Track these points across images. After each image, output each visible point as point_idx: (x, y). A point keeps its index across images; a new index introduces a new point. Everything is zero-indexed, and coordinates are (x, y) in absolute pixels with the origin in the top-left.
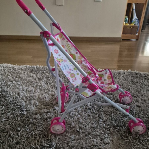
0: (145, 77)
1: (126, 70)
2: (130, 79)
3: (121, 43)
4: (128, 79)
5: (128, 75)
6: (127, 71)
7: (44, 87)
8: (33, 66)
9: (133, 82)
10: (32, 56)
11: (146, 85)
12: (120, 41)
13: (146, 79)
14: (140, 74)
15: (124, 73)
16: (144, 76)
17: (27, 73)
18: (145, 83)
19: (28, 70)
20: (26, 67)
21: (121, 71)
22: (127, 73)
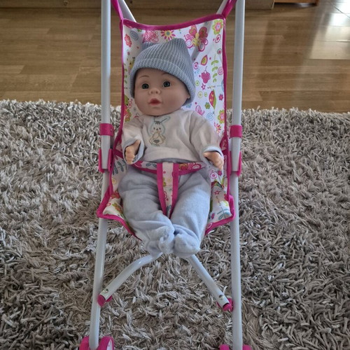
0: (334, 131)
1: (283, 109)
2: (293, 137)
3: (272, 15)
4: (289, 137)
5: (289, 125)
6: (288, 110)
7: (59, 173)
8: (27, 103)
9: (302, 149)
10: (21, 67)
11: (334, 156)
12: (268, 10)
13: (334, 135)
14: (321, 120)
15: (280, 119)
16: (331, 127)
17: (12, 129)
18: (333, 148)
19: (15, 117)
20: (8, 107)
21: (272, 111)
22: (287, 117)
